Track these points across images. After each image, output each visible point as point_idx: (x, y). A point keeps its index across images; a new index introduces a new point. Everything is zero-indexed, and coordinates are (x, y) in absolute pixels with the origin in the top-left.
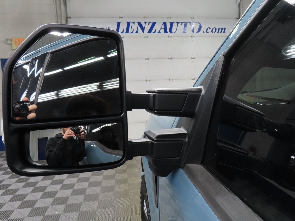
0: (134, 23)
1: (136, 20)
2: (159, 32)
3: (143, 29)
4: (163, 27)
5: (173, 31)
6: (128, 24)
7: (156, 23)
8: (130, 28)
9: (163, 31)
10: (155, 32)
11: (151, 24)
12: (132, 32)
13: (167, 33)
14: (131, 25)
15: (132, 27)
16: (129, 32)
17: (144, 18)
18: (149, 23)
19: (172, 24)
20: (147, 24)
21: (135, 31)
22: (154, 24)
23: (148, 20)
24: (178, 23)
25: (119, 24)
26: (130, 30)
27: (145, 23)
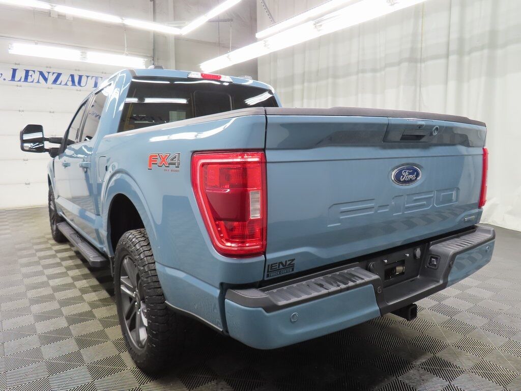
0: (34, 71)
1: (37, 69)
2: (66, 84)
3: (46, 79)
4: (70, 79)
5: (82, 84)
6: (27, 72)
7: (61, 74)
8: (29, 77)
9: (70, 83)
10: (60, 84)
11: (55, 75)
12: (32, 82)
13: (75, 86)
14: (30, 73)
15: (31, 76)
16: (28, 81)
17: (47, 67)
18: (54, 73)
19: (80, 77)
20: (51, 74)
21: (36, 81)
22: (59, 75)
23: (52, 71)
24: (88, 77)
25: (14, 71)
26: (30, 79)
27: (49, 73)
